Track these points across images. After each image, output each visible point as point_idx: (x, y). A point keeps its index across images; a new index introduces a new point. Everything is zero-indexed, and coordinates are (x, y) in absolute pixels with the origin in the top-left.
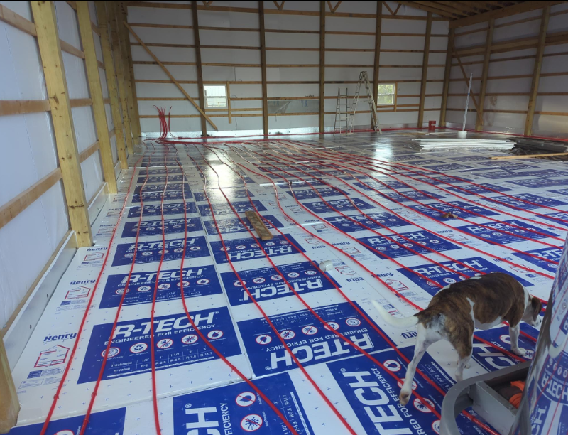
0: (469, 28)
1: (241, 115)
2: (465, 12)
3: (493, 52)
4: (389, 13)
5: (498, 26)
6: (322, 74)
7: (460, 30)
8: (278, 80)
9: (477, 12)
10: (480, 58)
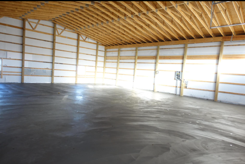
0: (111, 50)
1: (9, 75)
2: (110, 44)
3: (120, 59)
4: (82, 40)
5: (122, 51)
6: (53, 60)
7: (108, 50)
8: (31, 60)
9: (114, 45)
10: (116, 61)
